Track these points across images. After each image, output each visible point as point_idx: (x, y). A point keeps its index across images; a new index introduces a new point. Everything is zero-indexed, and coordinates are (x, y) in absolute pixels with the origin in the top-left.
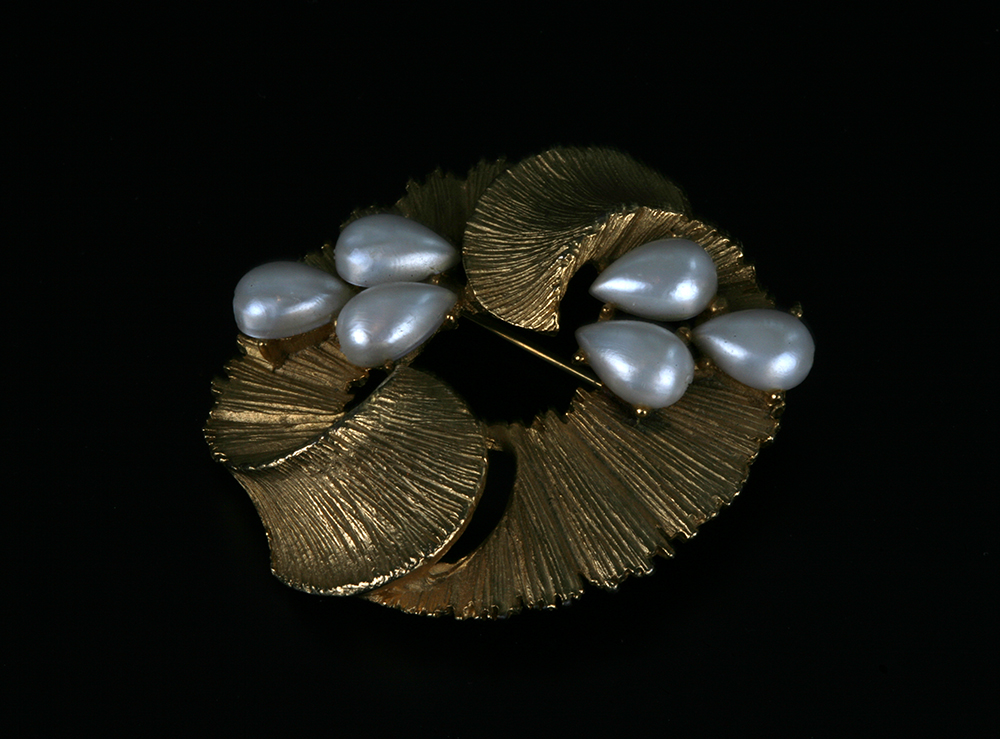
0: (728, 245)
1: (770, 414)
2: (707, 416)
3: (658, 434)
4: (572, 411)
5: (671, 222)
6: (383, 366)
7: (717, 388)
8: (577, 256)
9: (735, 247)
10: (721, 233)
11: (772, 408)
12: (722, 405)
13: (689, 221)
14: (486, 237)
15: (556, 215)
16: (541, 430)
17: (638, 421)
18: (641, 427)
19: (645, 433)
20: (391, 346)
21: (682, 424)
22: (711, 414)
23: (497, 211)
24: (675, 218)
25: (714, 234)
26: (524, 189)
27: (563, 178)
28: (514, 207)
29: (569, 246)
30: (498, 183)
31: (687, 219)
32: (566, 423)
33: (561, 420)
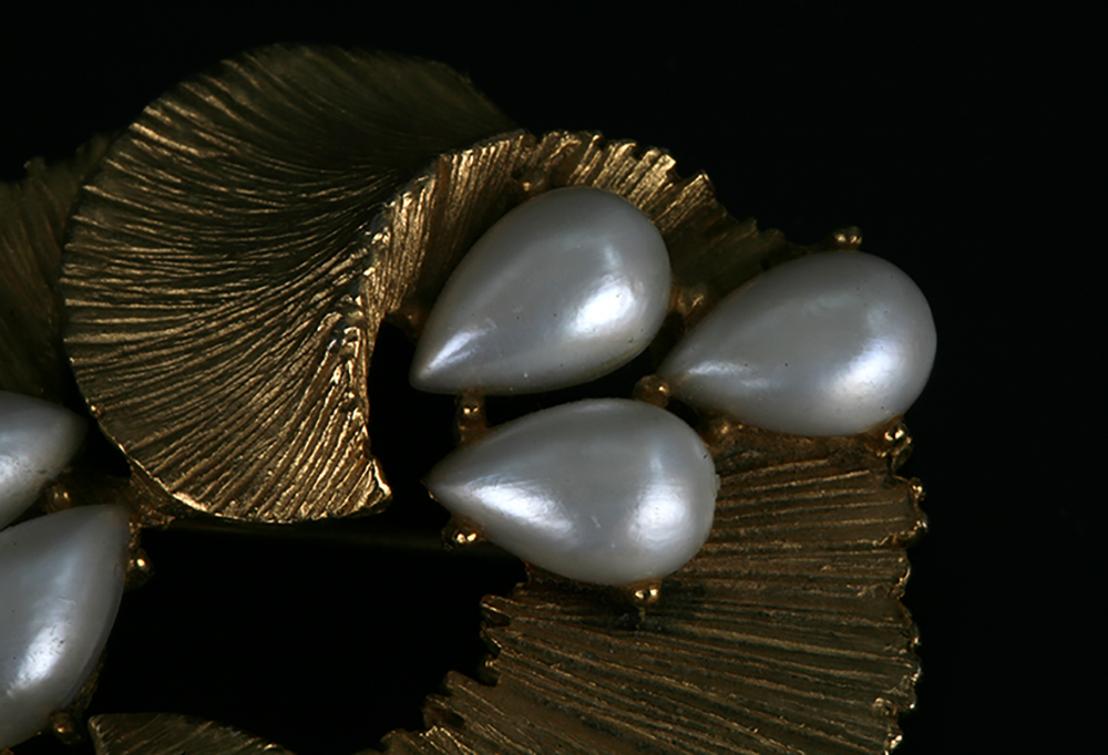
0: (637, 154)
1: (890, 473)
2: (770, 536)
3: (691, 620)
4: (495, 653)
5: (507, 161)
6: (49, 733)
7: (753, 465)
8: (363, 324)
9: (651, 153)
10: (612, 136)
11: (889, 457)
12: (785, 498)
13: (539, 141)
14: (125, 355)
15: (252, 246)
16: (455, 722)
17: (642, 614)
18: (651, 621)
19: (665, 632)
20: (48, 684)
21: (727, 576)
22: (775, 528)
23: (114, 288)
24: (511, 149)
25: (601, 145)
26: (146, 214)
27: (212, 154)
28: (144, 263)
29: (339, 310)
30: (84, 225)
31: (532, 139)
32: (493, 683)
33: (481, 682)
